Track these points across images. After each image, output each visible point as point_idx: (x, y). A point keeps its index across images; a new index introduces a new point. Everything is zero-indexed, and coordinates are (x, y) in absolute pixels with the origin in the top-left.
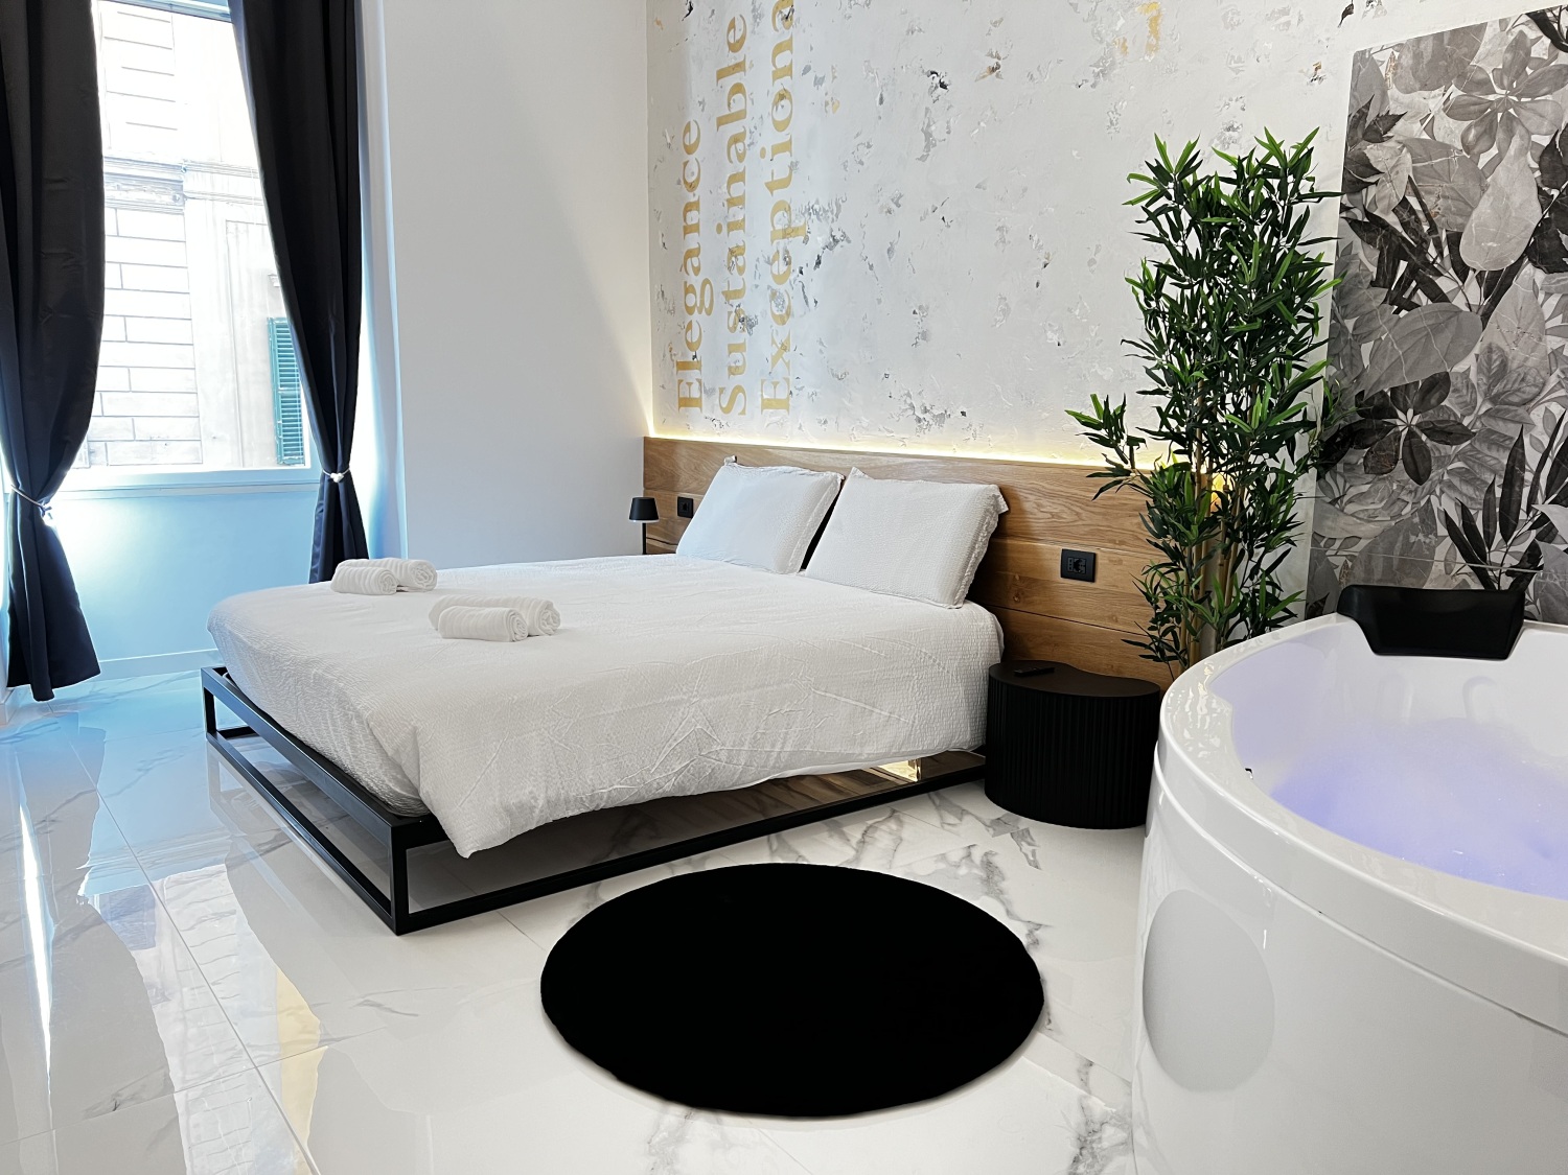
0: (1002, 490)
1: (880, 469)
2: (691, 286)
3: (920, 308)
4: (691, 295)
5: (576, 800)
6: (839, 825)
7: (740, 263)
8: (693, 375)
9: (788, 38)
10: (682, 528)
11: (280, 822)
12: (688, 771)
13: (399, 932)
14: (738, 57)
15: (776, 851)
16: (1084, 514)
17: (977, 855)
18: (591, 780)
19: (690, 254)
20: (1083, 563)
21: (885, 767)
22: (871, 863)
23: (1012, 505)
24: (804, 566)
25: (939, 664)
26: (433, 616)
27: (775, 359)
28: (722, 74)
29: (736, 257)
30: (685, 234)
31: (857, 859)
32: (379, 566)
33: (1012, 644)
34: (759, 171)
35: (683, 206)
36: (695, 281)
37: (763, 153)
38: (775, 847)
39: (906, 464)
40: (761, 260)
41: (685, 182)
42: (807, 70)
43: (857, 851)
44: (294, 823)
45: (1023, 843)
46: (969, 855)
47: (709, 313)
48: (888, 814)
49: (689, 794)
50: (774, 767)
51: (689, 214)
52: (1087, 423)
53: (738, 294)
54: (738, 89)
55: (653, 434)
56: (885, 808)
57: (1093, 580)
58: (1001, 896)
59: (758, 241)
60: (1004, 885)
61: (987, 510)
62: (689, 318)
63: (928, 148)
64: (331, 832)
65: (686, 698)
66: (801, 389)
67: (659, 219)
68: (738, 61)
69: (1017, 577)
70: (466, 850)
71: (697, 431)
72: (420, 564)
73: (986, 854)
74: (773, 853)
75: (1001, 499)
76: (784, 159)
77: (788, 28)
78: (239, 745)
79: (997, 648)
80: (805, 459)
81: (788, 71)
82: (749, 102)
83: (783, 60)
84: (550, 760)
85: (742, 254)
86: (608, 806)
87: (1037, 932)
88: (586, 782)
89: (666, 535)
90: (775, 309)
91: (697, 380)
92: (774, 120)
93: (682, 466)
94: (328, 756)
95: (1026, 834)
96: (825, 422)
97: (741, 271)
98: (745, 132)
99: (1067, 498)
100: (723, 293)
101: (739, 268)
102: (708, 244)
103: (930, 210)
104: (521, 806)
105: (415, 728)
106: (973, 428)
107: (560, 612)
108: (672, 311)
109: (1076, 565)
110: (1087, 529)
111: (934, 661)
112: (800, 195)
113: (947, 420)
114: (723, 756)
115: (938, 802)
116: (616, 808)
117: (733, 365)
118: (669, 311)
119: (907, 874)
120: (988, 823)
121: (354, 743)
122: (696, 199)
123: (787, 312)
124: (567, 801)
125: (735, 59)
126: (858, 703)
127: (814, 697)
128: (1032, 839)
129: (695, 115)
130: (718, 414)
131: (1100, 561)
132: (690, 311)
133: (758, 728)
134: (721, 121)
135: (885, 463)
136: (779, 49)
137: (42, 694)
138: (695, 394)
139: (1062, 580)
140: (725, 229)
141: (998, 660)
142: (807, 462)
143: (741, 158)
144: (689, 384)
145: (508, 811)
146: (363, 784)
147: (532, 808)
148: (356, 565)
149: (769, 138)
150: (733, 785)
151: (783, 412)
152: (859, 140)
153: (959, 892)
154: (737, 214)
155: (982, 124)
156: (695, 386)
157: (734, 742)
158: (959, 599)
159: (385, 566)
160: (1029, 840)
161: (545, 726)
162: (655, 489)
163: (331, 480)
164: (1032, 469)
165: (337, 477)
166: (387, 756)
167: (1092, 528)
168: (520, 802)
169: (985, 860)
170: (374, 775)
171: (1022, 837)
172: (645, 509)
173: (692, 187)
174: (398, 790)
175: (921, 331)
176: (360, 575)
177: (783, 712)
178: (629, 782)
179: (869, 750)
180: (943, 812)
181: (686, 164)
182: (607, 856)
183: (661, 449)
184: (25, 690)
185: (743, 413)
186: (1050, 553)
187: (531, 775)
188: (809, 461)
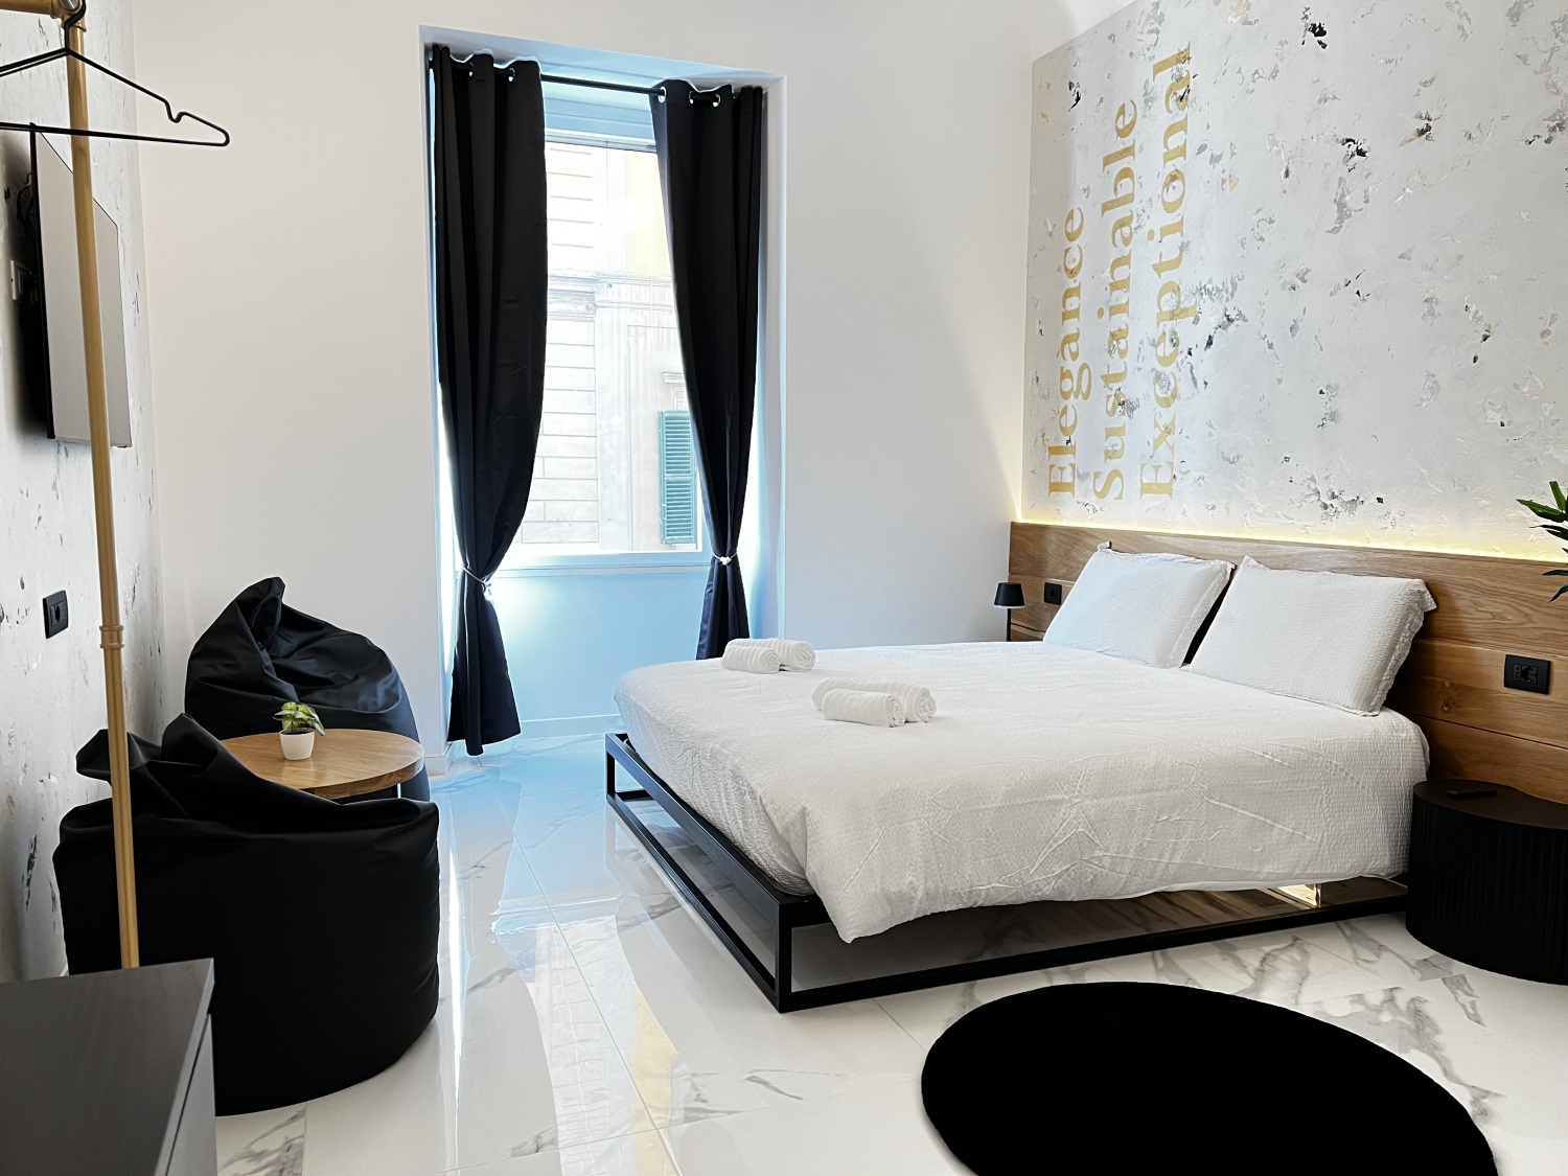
0: (1428, 586)
1: (1277, 559)
2: (1069, 371)
3: (1328, 387)
4: (1068, 381)
5: (954, 894)
6: (1234, 949)
7: (1122, 346)
8: (1066, 460)
9: (1183, 117)
10: (1048, 614)
11: (670, 885)
12: (1069, 875)
13: (782, 1010)
14: (1128, 141)
15: (1162, 970)
16: (1535, 616)
17: (1402, 1000)
18: (970, 875)
19: (1068, 339)
20: (1534, 671)
21: (1283, 889)
22: (1272, 995)
23: (1440, 602)
24: (1188, 660)
25: (1352, 778)
26: (817, 697)
27: (1157, 443)
28: (1108, 160)
29: (1117, 341)
30: (1064, 319)
31: (1256, 988)
32: (764, 646)
33: (1440, 759)
34: (1145, 254)
35: (1063, 293)
36: (1073, 366)
37: (1151, 233)
38: (1161, 964)
39: (1308, 553)
40: (1146, 342)
41: (1066, 269)
42: (1202, 149)
43: (1256, 980)
44: (684, 887)
45: (1459, 992)
46: (1392, 1000)
47: (1086, 397)
48: (1290, 942)
49: (1069, 899)
50: (1161, 879)
51: (1068, 301)
52: (1544, 512)
53: (1118, 377)
54: (1126, 173)
55: (1020, 520)
56: (1285, 936)
57: (1546, 691)
58: (1436, 1053)
59: (1143, 323)
60: (1439, 1039)
61: (1411, 608)
62: (1064, 403)
63: (1341, 219)
64: (715, 900)
65: (1066, 797)
66: (1185, 473)
67: (1036, 306)
68: (1128, 145)
69: (1447, 684)
70: (848, 936)
71: (1066, 515)
72: (802, 645)
73: (1413, 1000)
74: (1158, 971)
75: (1428, 595)
76: (1174, 240)
77: (1182, 109)
78: (633, 806)
79: (1423, 763)
80: (1189, 545)
81: (1181, 151)
82: (1137, 186)
83: (1175, 141)
84: (930, 851)
85: (1124, 337)
86: (986, 904)
87: (1485, 1101)
88: (964, 877)
89: (1031, 622)
90: (1159, 393)
91: (1071, 464)
92: (1163, 201)
93: (1050, 550)
94: (719, 826)
95: (1462, 982)
96: (1213, 507)
97: (1122, 354)
98: (1131, 217)
99: (1513, 596)
100: (1102, 377)
101: (1119, 350)
102: (1088, 329)
103: (1342, 284)
104: (901, 895)
105: (804, 809)
106: (1391, 516)
107: (935, 699)
108: (1046, 397)
109: (1525, 674)
110: (1540, 633)
111: (1347, 774)
112: (1189, 276)
113: (1360, 507)
114: (1106, 862)
115: (1348, 932)
116: (994, 907)
117: (1110, 449)
118: (1043, 396)
119: (1316, 1013)
120: (1413, 963)
121: (746, 817)
122: (1077, 284)
123: (1172, 393)
124: (945, 896)
125: (1123, 143)
126: (1257, 817)
127: (1207, 806)
128: (1470, 988)
129: (1079, 202)
130: (1092, 499)
131: (1556, 671)
132: (1065, 395)
133: (1144, 835)
134: (1106, 207)
135: (1283, 553)
136: (1172, 130)
137: (475, 750)
138: (1068, 479)
139: (1506, 690)
140: (1106, 313)
141: (1423, 777)
142: (1192, 549)
143: (1126, 241)
144: (1062, 469)
145: (888, 898)
146: (753, 858)
147: (912, 899)
148: (743, 644)
149: (1158, 219)
150: (1115, 895)
151: (1165, 497)
152: (1259, 216)
153: (1382, 1042)
154: (1121, 297)
155: (1408, 190)
156: (1069, 470)
157: (1118, 849)
158: (1375, 705)
159: (769, 646)
160: (1467, 989)
161: (926, 816)
162: (1021, 574)
163: (720, 563)
164: (1469, 562)
165: (725, 560)
166: (777, 833)
167: (1547, 631)
168: (900, 891)
169: (1412, 1006)
170: (762, 850)
171: (1456, 984)
172: (1010, 594)
173: (1072, 273)
174: (785, 868)
175: (1329, 411)
176: (747, 654)
177: (1171, 820)
178: (1007, 881)
179: (1268, 868)
180: (1356, 946)
181: (1067, 251)
182: (980, 955)
183: (1029, 534)
184: (461, 744)
185: (1120, 497)
186: (1490, 659)
187: (910, 865)
188: (1194, 549)
